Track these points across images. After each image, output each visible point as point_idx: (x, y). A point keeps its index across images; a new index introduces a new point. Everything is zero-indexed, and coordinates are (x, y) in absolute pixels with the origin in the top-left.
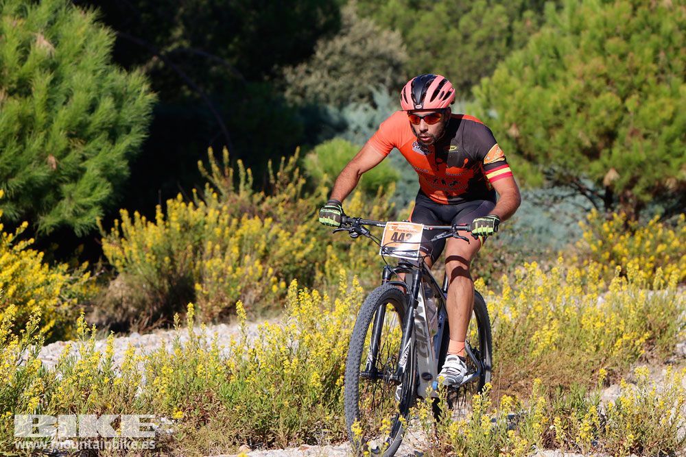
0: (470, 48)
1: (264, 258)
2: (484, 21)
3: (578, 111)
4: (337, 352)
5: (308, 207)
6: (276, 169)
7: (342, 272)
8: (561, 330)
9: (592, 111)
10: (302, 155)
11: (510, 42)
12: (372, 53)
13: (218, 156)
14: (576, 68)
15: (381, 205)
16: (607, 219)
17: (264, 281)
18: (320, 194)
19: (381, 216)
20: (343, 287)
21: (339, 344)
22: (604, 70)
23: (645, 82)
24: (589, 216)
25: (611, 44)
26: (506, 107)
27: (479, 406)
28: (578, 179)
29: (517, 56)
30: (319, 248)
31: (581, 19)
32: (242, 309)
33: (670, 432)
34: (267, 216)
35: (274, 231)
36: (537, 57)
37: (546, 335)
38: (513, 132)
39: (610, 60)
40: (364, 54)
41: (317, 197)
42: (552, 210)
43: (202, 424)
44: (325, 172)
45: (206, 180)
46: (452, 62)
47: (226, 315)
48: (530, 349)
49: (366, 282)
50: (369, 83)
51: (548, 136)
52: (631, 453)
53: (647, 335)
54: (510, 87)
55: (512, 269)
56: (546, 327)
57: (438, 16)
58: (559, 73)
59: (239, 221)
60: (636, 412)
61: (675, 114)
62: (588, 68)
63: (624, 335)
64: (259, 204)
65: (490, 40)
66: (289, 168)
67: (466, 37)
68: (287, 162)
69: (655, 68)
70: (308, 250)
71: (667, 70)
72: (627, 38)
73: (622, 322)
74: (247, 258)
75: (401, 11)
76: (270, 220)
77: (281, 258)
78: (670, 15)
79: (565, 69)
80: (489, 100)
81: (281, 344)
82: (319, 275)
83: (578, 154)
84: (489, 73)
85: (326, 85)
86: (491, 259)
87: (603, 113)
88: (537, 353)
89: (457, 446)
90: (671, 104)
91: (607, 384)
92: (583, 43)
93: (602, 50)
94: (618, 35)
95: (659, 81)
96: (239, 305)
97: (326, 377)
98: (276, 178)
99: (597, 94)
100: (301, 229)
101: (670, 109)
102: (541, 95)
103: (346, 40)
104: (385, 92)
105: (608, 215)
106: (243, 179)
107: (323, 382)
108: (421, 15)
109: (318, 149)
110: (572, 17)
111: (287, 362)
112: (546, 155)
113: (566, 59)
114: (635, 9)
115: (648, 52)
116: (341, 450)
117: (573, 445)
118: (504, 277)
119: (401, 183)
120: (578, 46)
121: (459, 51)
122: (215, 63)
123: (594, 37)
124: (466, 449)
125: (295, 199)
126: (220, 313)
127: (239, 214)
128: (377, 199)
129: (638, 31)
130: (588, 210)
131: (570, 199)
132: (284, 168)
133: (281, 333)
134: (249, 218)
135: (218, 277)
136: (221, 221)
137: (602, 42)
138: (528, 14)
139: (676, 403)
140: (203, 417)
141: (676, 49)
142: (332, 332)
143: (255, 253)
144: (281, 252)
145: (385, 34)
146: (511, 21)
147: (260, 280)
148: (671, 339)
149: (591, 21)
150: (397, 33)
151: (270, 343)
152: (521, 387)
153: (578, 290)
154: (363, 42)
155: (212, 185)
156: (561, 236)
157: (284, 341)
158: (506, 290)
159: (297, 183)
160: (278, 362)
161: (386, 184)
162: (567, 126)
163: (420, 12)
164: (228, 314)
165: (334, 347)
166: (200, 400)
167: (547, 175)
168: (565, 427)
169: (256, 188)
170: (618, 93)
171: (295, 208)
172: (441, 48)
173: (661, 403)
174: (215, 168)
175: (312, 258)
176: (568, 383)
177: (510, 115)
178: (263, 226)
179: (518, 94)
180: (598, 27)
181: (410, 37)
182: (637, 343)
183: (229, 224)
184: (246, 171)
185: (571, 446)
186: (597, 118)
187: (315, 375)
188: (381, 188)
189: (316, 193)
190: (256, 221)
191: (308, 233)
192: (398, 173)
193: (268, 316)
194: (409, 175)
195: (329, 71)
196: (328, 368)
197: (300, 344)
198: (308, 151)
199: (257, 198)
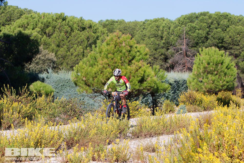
0: (73, 57)
1: (19, 113)
2: (77, 50)
3: (101, 73)
4: (38, 137)
5: (30, 99)
6: (21, 89)
7: (39, 116)
8: (97, 130)
9: (104, 73)
10: (28, 86)
11: (83, 55)
12: (47, 59)
13: (6, 86)
14: (100, 62)
15: (50, 98)
16: (109, 101)
17: (19, 119)
18: (33, 96)
19: (50, 101)
20: (39, 120)
21: (38, 134)
22: (108, 62)
23: (118, 65)
24: (104, 101)
25: (109, 55)
26: (82, 72)
27: (75, 150)
28: (101, 91)
29: (85, 59)
30: (34, 110)
31: (102, 49)
32: (13, 126)
33: (125, 156)
34: (20, 101)
35: (21, 106)
36: (90, 59)
37: (93, 131)
38: (84, 79)
39: (109, 60)
40: (45, 59)
41: (32, 96)
42: (95, 99)
43: (3, 156)
44: (35, 90)
45: (4, 93)
46: (68, 61)
47: (9, 128)
48: (89, 135)
49: (46, 118)
50: (46, 67)
51: (93, 80)
52: (115, 162)
53: (119, 131)
54: (83, 67)
55: (84, 115)
56: (93, 129)
57: (64, 49)
58: (96, 63)
59: (12, 103)
60: (116, 151)
61: (126, 74)
62: (103, 62)
63: (113, 131)
64: (18, 98)
65: (78, 55)
66: (25, 89)
67: (72, 54)
68: (24, 87)
69: (121, 62)
70: (30, 110)
71: (124, 62)
72: (114, 54)
73: (113, 128)
74: (15, 113)
75: (55, 48)
76: (20, 102)
77: (24, 112)
78: (124, 48)
79: (98, 62)
80: (78, 71)
81: (23, 135)
82: (34, 117)
83: (101, 84)
84: (78, 63)
85: (35, 67)
86: (79, 112)
87: (108, 74)
88: (91, 136)
89: (70, 161)
90: (125, 71)
91: (109, 144)
92: (102, 55)
93: (107, 57)
94: (111, 53)
95: (122, 65)
96: (12, 125)
97: (35, 143)
98: (22, 92)
99: (106, 69)
100: (29, 105)
101: (125, 72)
102: (91, 69)
103: (40, 55)
104: (51, 69)
105: (109, 100)
106: (13, 92)
107: (35, 145)
108: (60, 49)
109: (33, 84)
110: (99, 49)
111: (25, 139)
112: (93, 85)
113: (97, 60)
114: (115, 47)
115: (119, 58)
116: (39, 162)
117: (100, 160)
118: (82, 116)
119: (55, 93)
120: (101, 56)
121: (70, 58)
122: (6, 62)
123: (105, 54)
124: (72, 161)
125: (27, 97)
126: (8, 127)
127: (12, 101)
128: (49, 97)
129: (116, 52)
130: (104, 99)
131: (99, 96)
132: (24, 89)
133: (23, 132)
134: (15, 102)
135: (7, 118)
136: (7, 103)
137: (107, 55)
138: (88, 48)
139: (127, 149)
140: (3, 154)
141: (126, 57)
142: (36, 131)
143: (17, 111)
144: (23, 111)
145: (51, 54)
146: (84, 50)
147: (18, 118)
148: (126, 132)
149: (104, 50)
150: (54, 53)
151: (20, 134)
152: (87, 145)
153: (101, 120)
154: (45, 56)
155: (5, 94)
156: (97, 106)
157: (24, 134)
158: (82, 120)
159: (27, 93)
160: (22, 140)
161: (51, 93)
162: (98, 77)
163: (60, 48)
164: (10, 128)
165: (37, 135)
166: (2, 150)
167: (93, 90)
168: (98, 155)
169: (17, 94)
170: (111, 68)
171: (27, 99)
172: (65, 57)
173: (123, 148)
174: (6, 89)
175: (32, 112)
176: (99, 144)
177: (83, 74)
178: (19, 104)
179: (85, 69)
180: (106, 51)
181: (57, 55)
182: (117, 133)
183: (10, 104)
184: (14, 90)
185: (99, 160)
186: (106, 75)
187: (32, 143)
188: (50, 94)
189: (32, 95)
190: (17, 103)
191: (30, 106)
192: (54, 90)
193: (20, 128)
194: (57, 91)
195: (36, 64)
196: (36, 141)
197: (28, 135)
198: (30, 84)
199: (17, 97)
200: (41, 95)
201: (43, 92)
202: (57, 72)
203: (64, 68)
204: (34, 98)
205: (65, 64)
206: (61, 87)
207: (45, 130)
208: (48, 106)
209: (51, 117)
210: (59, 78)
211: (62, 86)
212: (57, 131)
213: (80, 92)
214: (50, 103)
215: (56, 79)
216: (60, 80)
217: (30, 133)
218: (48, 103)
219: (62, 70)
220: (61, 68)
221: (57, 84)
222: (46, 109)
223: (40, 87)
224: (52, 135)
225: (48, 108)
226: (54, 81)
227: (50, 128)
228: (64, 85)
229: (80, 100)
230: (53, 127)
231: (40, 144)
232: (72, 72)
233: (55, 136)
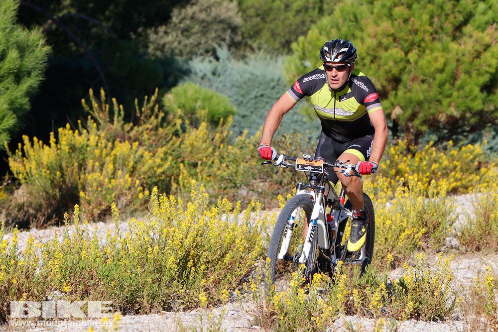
0: (290, 15)
1: (132, 174)
3: (372, 62)
4: (188, 242)
5: (166, 134)
6: (141, 105)
7: (193, 182)
9: (382, 62)
10: (161, 95)
11: (321, 10)
12: (215, 18)
13: (97, 95)
14: (371, 29)
15: (222, 133)
16: (393, 145)
17: (133, 190)
18: (175, 124)
19: (222, 142)
20: (194, 193)
21: (190, 235)
22: (393, 31)
23: (423, 40)
25: (397, 11)
26: (317, 59)
27: (296, 282)
29: (326, 21)
30: (175, 166)
32: (116, 210)
33: (440, 302)
34: (135, 141)
35: (140, 152)
36: (341, 21)
39: (396, 23)
40: (209, 19)
41: (173, 126)
43: (85, 295)
44: (180, 107)
45: (88, 114)
46: (277, 26)
49: (211, 190)
50: (213, 42)
52: (411, 317)
53: (424, 230)
54: (320, 43)
58: (358, 33)
59: (113, 144)
61: (445, 64)
62: (379, 30)
63: (406, 230)
64: (128, 132)
65: (306, 9)
66: (151, 104)
67: (287, 7)
68: (149, 99)
69: (430, 29)
70: (166, 166)
71: (440, 31)
72: (409, 7)
73: (405, 220)
74: (120, 173)
76: (137, 143)
77: (145, 173)
79: (362, 30)
80: (304, 53)
81: (145, 236)
82: (174, 186)
84: (304, 33)
85: (180, 43)
87: (391, 64)
89: (280, 312)
90: (442, 57)
91: (393, 267)
92: (376, 10)
93: (390, 16)
94: (402, 4)
95: (434, 39)
96: (113, 206)
97: (180, 260)
98: (141, 112)
99: (386, 49)
100: (161, 151)
101: (442, 60)
103: (195, 8)
104: (225, 48)
105: (394, 142)
106: (116, 113)
107: (178, 264)
109: (174, 90)
111: (150, 249)
113: (363, 23)
115: (426, 17)
116: (191, 315)
117: (368, 312)
119: (237, 117)
120: (372, 13)
121: (282, 17)
122: (95, 26)
123: (384, 6)
124: (286, 314)
125: (156, 128)
126: (99, 214)
127: (113, 139)
128: (219, 129)
132: (147, 105)
133: (145, 227)
134: (121, 142)
135: (98, 187)
136: (99, 144)
137: (390, 10)
139: (445, 281)
140: (86, 291)
141: (447, 15)
142: (184, 226)
143: (126, 168)
144: (145, 168)
145: (225, 4)
147: (130, 189)
148: (442, 233)
150: (235, 3)
151: (137, 234)
153: (372, 196)
154: (209, 10)
155: (93, 118)
157: (147, 233)
159: (157, 116)
160: (143, 249)
161: (226, 117)
164: (105, 215)
165: (186, 237)
166: (84, 278)
168: (362, 298)
169: (126, 120)
170: (402, 49)
172: (268, 15)
173: (434, 280)
174: (95, 105)
175: (169, 173)
178: (132, 148)
181: (244, 6)
182: (416, 236)
183: (106, 147)
184: (119, 107)
185: (366, 312)
186: (386, 67)
187: (171, 259)
188: (222, 120)
189: (172, 124)
190: (126, 145)
191: (166, 153)
192: (235, 109)
193: (136, 215)
194: (243, 111)
195: (182, 32)
196: (181, 254)
197: (160, 235)
198: (166, 92)
199: (127, 127)
200: (195, 124)
201: (202, 113)
202: (244, 57)
203: (265, 46)
204: (177, 131)
205: (266, 34)
206: (253, 101)
207: (209, 224)
208: (217, 153)
209: (225, 189)
210: (247, 76)
211: (256, 97)
212: (245, 227)
213: (309, 115)
214: (222, 146)
215: (241, 77)
216: (252, 82)
217: (165, 231)
218: (218, 145)
219: (257, 51)
220: (255, 45)
221: (242, 92)
222: (210, 163)
223: (196, 100)
224: (227, 236)
225: (217, 161)
226: (236, 84)
227: (224, 217)
228: (262, 96)
229: (310, 139)
230: (232, 216)
231: (194, 262)
232: (287, 58)
233: (237, 241)
